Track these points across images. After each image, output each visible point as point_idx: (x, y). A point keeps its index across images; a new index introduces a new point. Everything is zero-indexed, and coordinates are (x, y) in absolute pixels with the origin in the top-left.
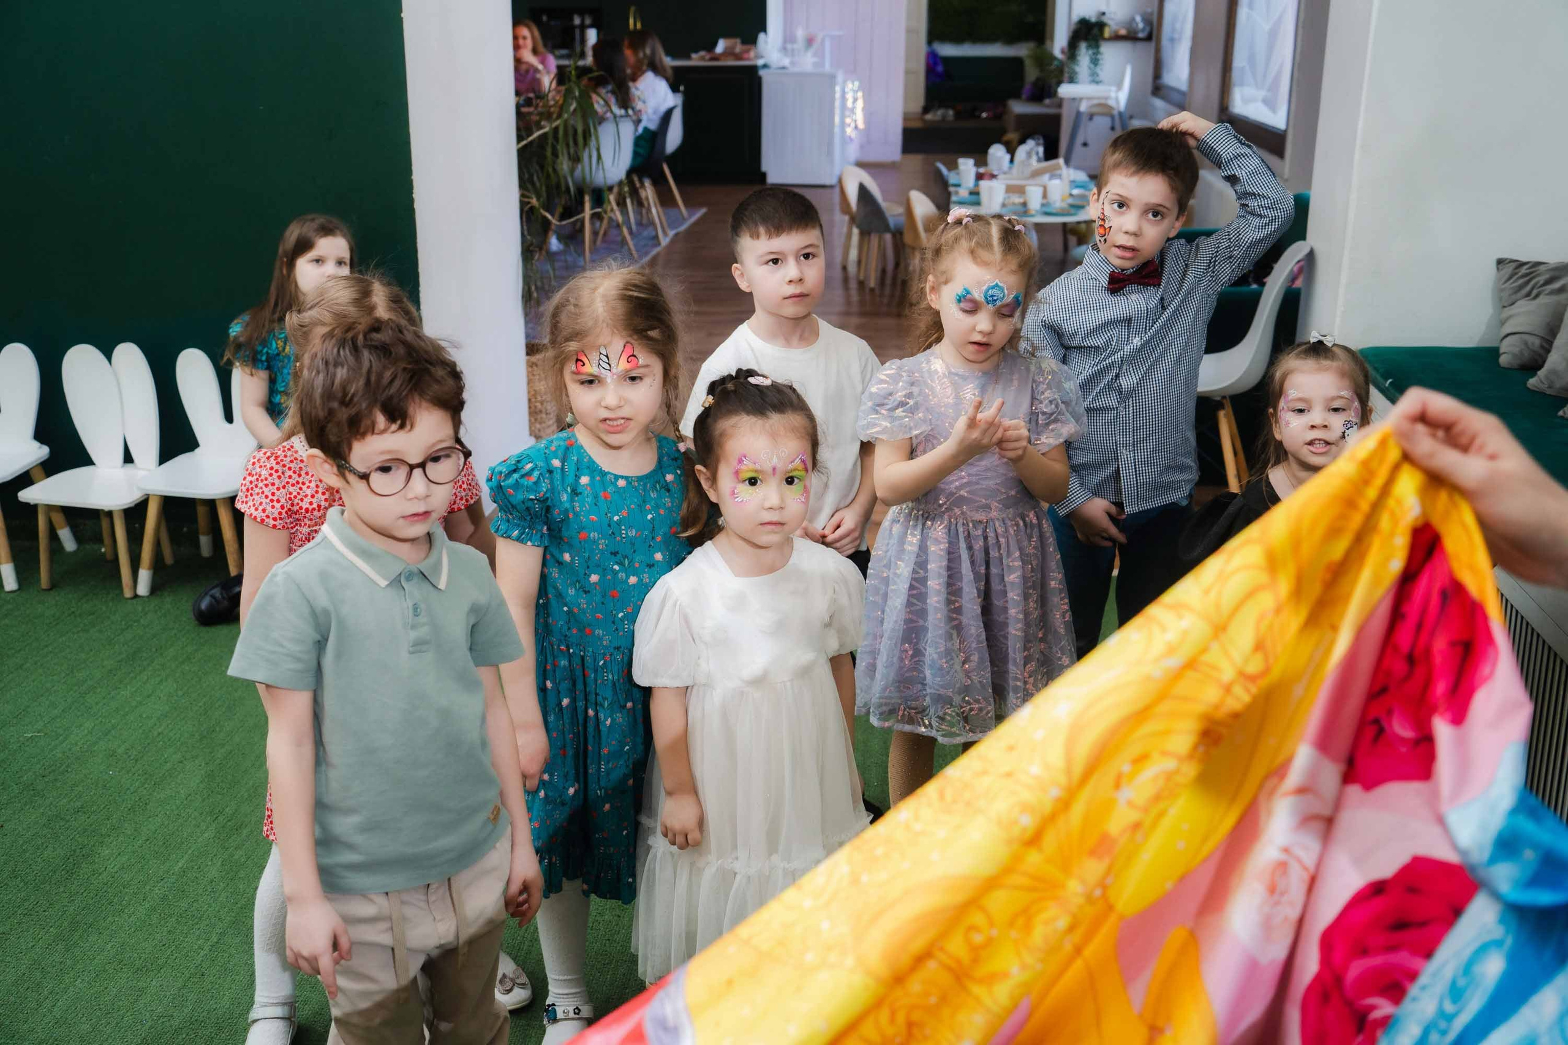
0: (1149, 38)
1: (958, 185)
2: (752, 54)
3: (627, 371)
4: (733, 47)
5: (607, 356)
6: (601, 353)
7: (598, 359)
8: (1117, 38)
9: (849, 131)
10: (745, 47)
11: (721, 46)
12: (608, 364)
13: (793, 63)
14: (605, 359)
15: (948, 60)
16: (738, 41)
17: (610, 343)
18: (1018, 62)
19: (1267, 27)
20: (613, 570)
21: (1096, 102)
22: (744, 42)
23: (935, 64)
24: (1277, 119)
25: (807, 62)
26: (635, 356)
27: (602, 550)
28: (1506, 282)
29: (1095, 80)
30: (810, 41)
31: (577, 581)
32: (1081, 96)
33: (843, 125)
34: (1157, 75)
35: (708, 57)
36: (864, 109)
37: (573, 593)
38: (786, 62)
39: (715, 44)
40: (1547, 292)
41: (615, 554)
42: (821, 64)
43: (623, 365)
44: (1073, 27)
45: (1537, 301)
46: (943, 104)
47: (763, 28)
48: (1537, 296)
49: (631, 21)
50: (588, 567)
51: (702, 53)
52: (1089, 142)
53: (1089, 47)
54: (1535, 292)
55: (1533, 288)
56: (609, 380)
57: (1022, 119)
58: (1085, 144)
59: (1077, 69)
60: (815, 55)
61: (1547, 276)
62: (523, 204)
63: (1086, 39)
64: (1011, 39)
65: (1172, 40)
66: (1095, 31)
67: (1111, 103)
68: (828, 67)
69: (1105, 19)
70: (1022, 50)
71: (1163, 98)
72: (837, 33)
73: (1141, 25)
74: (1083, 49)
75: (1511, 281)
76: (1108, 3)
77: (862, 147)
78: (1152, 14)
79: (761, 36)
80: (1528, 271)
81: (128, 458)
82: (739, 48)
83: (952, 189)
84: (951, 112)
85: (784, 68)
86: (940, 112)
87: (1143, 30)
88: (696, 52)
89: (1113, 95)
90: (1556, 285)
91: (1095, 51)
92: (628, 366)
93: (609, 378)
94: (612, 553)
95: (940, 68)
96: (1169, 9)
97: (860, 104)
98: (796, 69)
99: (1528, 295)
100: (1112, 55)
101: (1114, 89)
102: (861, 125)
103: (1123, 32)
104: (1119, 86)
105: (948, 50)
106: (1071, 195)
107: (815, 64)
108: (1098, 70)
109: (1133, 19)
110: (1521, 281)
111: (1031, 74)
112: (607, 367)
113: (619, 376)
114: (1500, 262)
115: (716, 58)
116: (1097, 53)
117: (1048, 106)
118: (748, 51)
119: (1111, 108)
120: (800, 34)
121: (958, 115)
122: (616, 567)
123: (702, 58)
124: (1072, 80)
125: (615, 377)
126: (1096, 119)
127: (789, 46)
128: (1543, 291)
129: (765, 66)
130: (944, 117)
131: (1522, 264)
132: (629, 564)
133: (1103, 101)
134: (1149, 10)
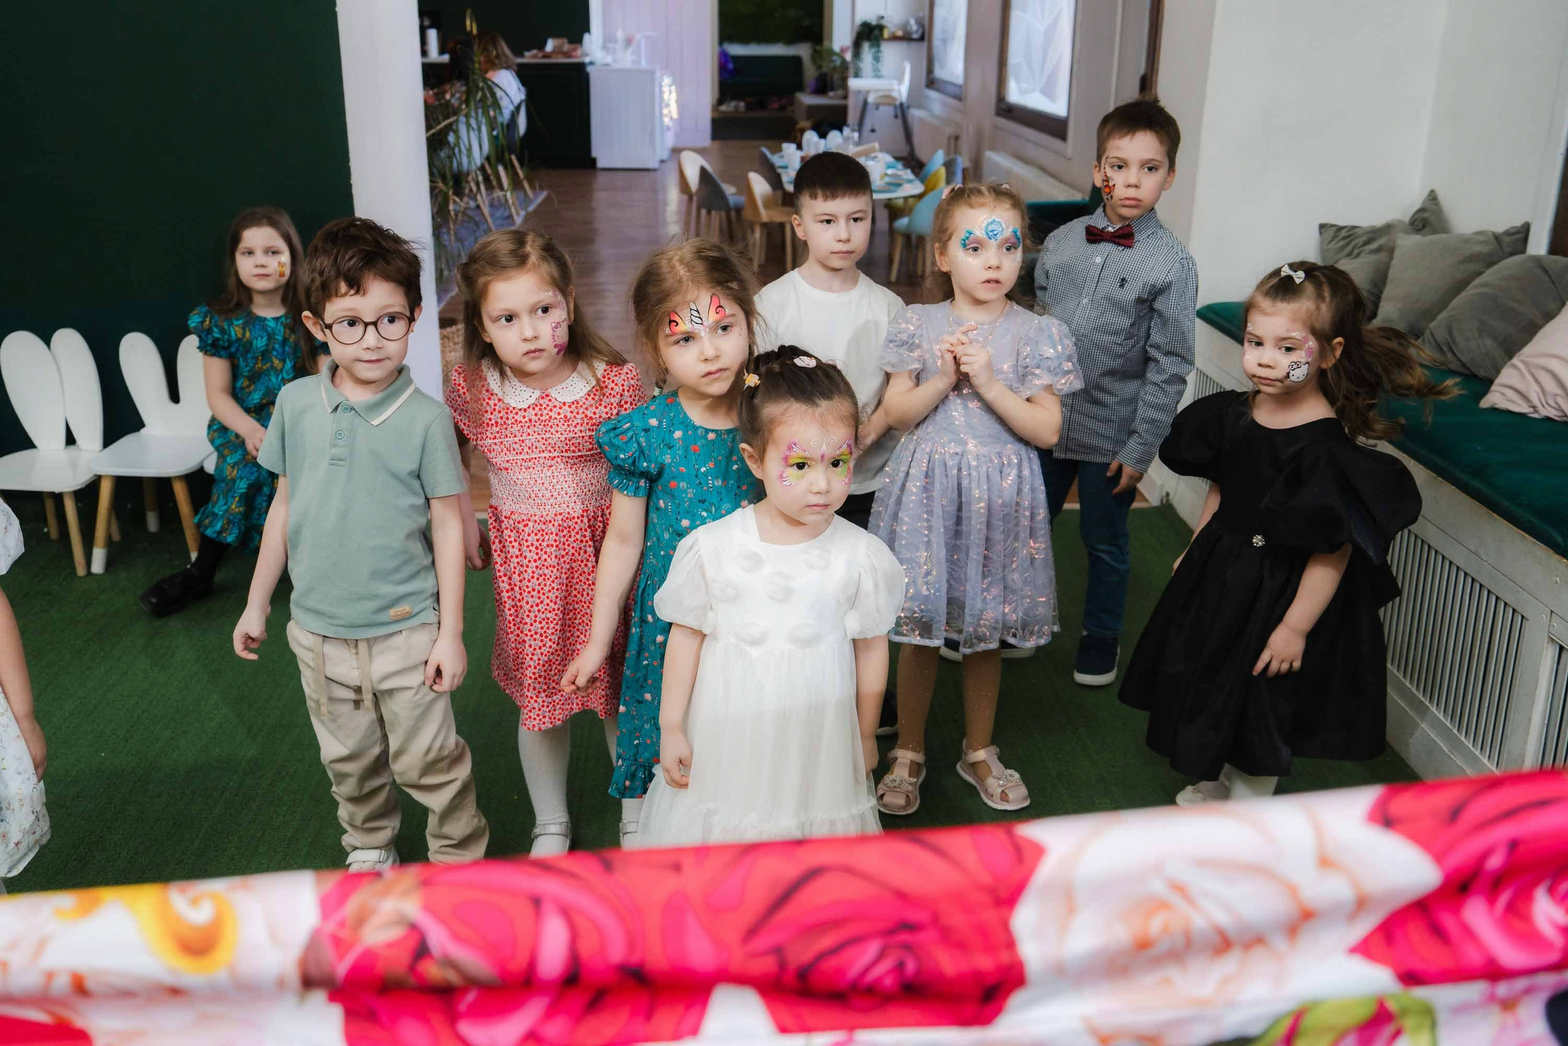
0: (922, 39)
1: (786, 167)
2: (579, 52)
3: (717, 322)
4: (561, 46)
5: (697, 311)
6: (691, 309)
7: (689, 315)
8: (894, 38)
9: (666, 120)
10: (573, 46)
11: (550, 45)
12: (700, 318)
13: (615, 61)
14: (696, 314)
15: (737, 59)
16: (565, 40)
17: (697, 297)
18: (797, 60)
19: (1042, 28)
20: (702, 517)
21: (881, 94)
22: (571, 42)
23: (726, 62)
24: (1058, 107)
25: (625, 59)
26: (722, 307)
27: (691, 498)
28: (1330, 242)
29: (877, 75)
30: (629, 41)
31: (670, 526)
32: (867, 89)
33: (661, 115)
34: (930, 70)
35: (540, 55)
36: (677, 102)
37: (668, 538)
38: (609, 59)
39: (545, 44)
40: (1365, 252)
41: (703, 501)
42: (638, 62)
43: (712, 318)
44: (856, 29)
45: (1359, 260)
46: (735, 97)
47: (587, 29)
48: (1358, 255)
49: (468, 23)
50: (679, 513)
51: (534, 52)
52: (877, 128)
53: (871, 46)
54: (1356, 252)
55: (1353, 249)
56: (703, 334)
57: (812, 110)
58: (873, 131)
59: (861, 65)
60: (633, 54)
61: (1364, 238)
62: (432, 189)
63: (869, 39)
64: (791, 40)
65: (944, 41)
66: (876, 32)
67: (895, 94)
68: (644, 65)
69: (883, 22)
70: (803, 50)
71: (938, 90)
72: (650, 33)
73: (914, 27)
74: (866, 46)
75: (1334, 242)
76: (886, 8)
77: (677, 135)
78: (923, 17)
79: (586, 37)
80: (1348, 234)
81: (70, 440)
82: (567, 47)
83: (779, 171)
84: (742, 104)
85: (607, 65)
86: (733, 104)
87: (917, 32)
88: (529, 50)
89: (896, 87)
90: (1374, 246)
91: (876, 49)
92: (717, 317)
93: (702, 332)
94: (700, 501)
95: (730, 66)
96: (939, 13)
97: (674, 96)
98: (617, 66)
99: (1349, 254)
100: (891, 52)
101: (895, 82)
102: (675, 115)
103: (900, 33)
104: (900, 80)
105: (736, 50)
106: (886, 174)
107: (633, 62)
108: (879, 66)
109: (908, 23)
110: (1342, 243)
111: (810, 72)
112: (699, 321)
113: (711, 328)
114: (1322, 227)
115: (547, 56)
116: (879, 51)
117: (832, 98)
118: (575, 50)
119: (894, 99)
120: (620, 35)
121: (749, 107)
122: (704, 514)
123: (535, 56)
124: (857, 75)
125: (708, 329)
126: (882, 108)
127: (610, 45)
128: (1364, 250)
129: (591, 63)
130: (736, 108)
131: (1341, 228)
132: (716, 511)
133: (887, 93)
134: (921, 14)
